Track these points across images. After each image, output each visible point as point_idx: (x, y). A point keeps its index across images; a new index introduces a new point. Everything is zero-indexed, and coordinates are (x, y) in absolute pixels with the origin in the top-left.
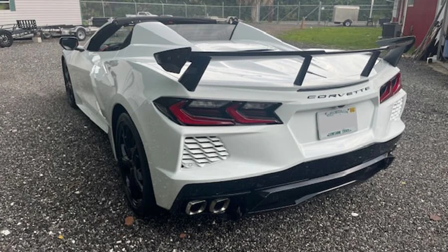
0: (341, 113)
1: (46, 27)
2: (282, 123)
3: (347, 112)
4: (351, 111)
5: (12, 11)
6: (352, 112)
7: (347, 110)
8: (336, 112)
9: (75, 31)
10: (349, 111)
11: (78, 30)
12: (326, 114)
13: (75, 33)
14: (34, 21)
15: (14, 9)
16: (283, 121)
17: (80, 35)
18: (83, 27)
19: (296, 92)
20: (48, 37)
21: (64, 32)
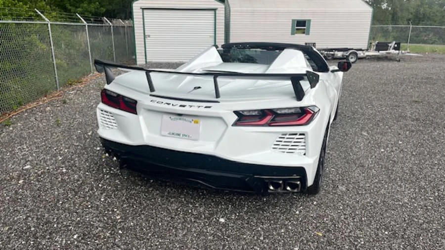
0: (184, 121)
1: (325, 50)
2: (136, 114)
3: (191, 122)
4: (195, 122)
5: (306, 34)
6: (196, 124)
7: (191, 120)
8: (180, 119)
9: (347, 55)
10: (193, 122)
11: (350, 54)
12: (170, 118)
13: (347, 56)
14: (315, 43)
15: (308, 34)
16: (138, 113)
17: (352, 58)
18: (355, 51)
19: (149, 96)
20: (330, 58)
21: (337, 55)
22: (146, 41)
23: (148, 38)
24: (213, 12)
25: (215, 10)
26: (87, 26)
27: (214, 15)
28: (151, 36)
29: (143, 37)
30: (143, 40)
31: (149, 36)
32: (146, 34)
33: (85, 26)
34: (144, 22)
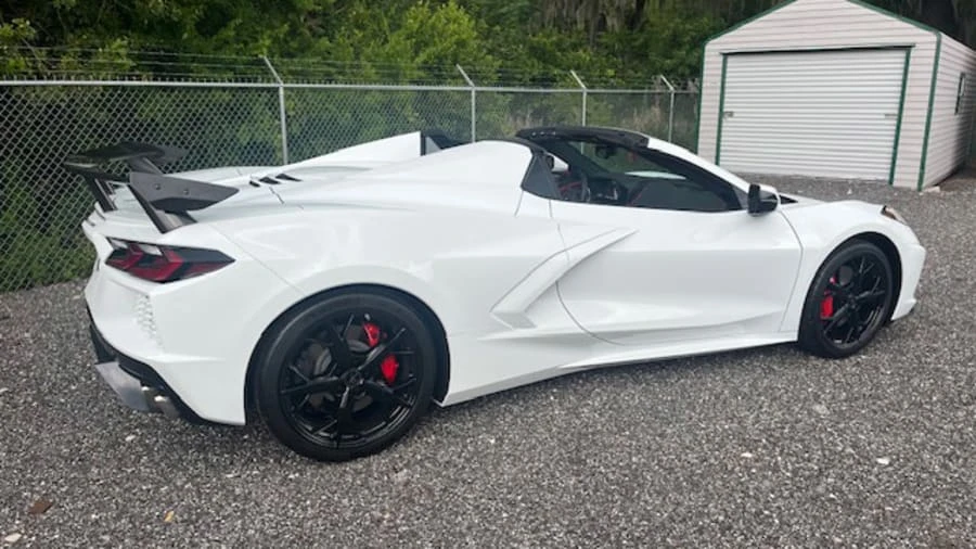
22: (724, 124)
23: (730, 119)
24: (902, 55)
25: (907, 48)
26: (585, 95)
27: (903, 60)
28: (736, 115)
29: (717, 116)
30: (716, 122)
31: (731, 114)
32: (725, 110)
33: (582, 94)
34: (723, 83)
